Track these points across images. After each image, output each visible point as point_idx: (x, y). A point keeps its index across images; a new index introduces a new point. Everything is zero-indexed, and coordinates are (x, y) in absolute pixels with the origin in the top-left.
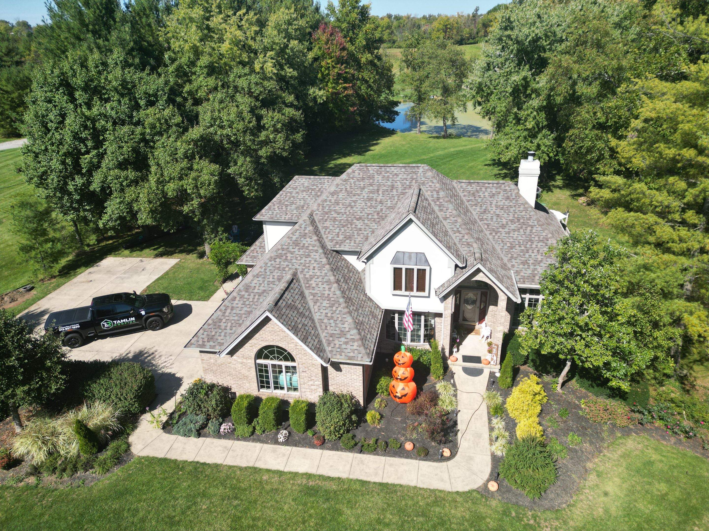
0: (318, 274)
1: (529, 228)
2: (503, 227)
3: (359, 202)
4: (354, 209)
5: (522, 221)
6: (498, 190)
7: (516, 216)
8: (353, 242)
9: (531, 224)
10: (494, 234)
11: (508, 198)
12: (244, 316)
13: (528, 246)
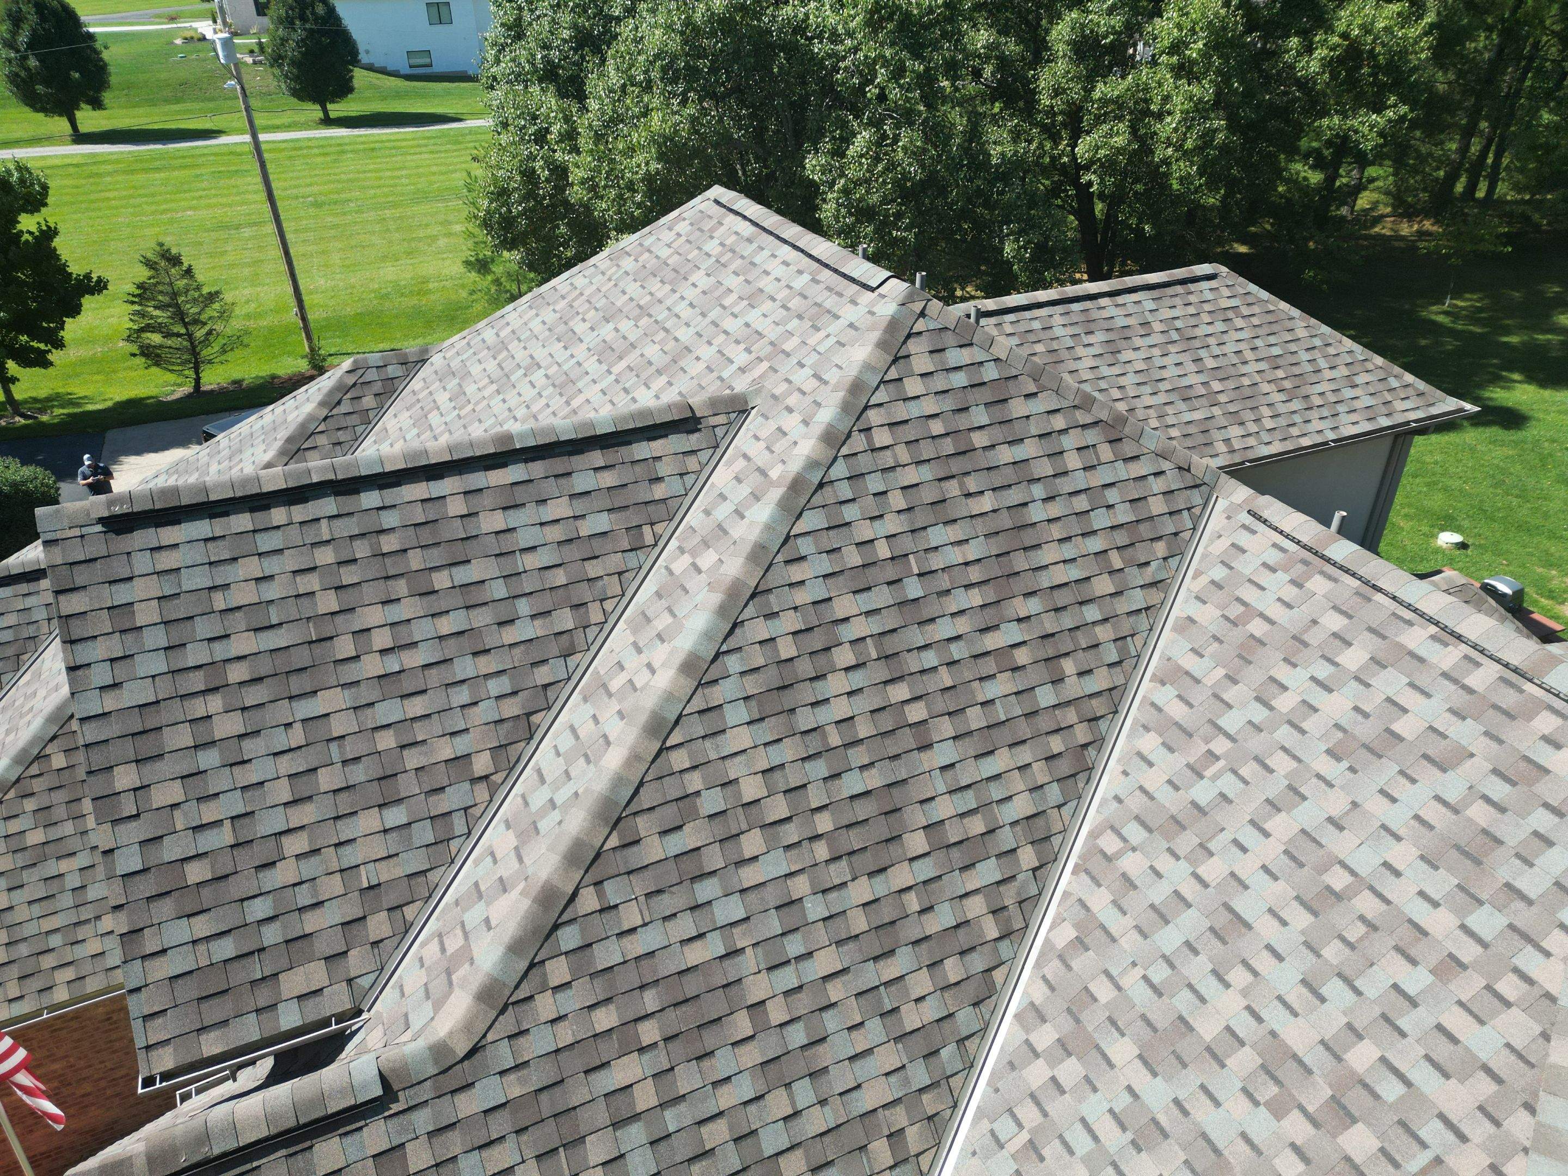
5: (1359, 1141)
6: (1464, 731)
7: (1364, 1056)
11: (1471, 852)
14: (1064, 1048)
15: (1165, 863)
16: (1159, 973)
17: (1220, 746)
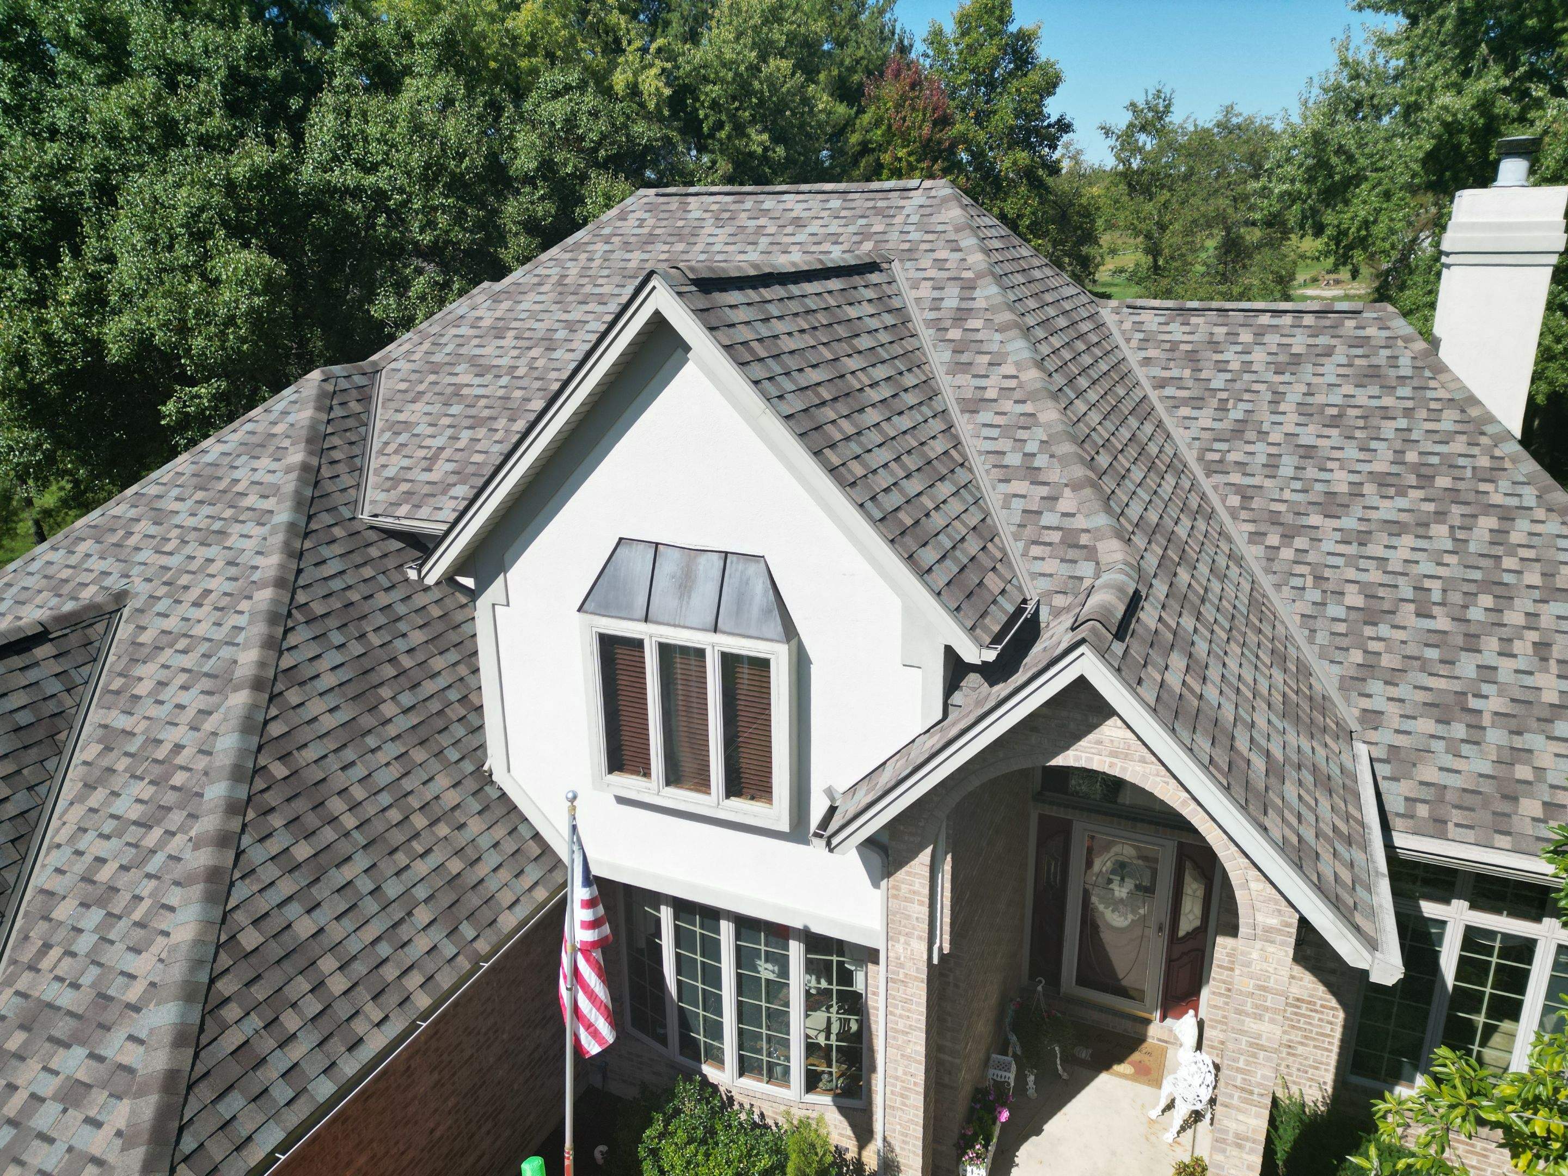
0: (202, 629)
1: (1488, 523)
2: (1332, 506)
5: (1443, 482)
6: (1323, 340)
7: (1412, 457)
9: (1497, 499)
10: (1274, 540)
11: (1372, 375)
13: (1475, 614)
14: (1287, 537)
15: (1250, 448)
17: (1223, 395)
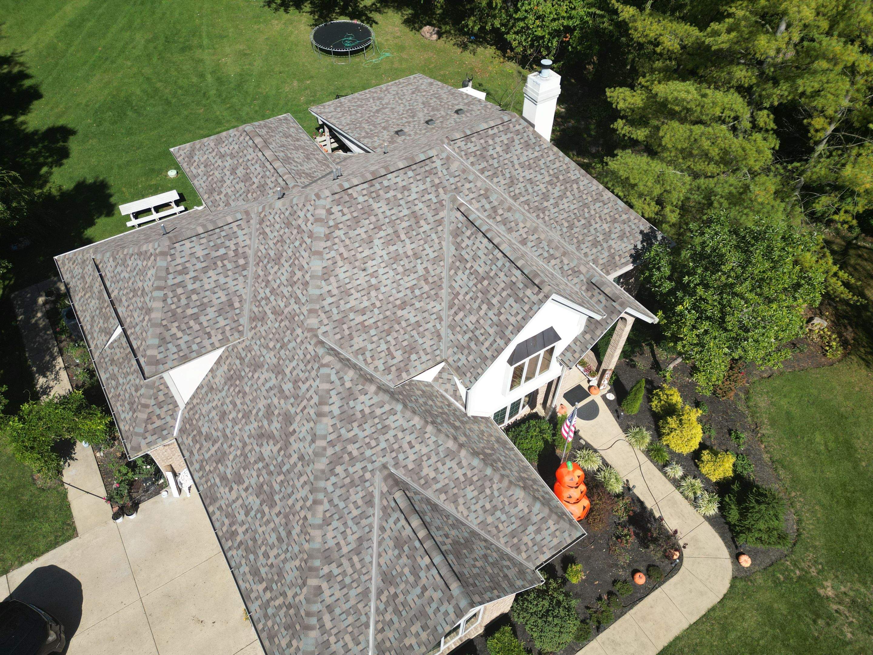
0: (425, 450)
1: (575, 186)
2: (545, 197)
3: (381, 271)
4: (383, 289)
6: (509, 135)
8: (421, 353)
9: (573, 178)
10: (542, 215)
11: (527, 145)
12: (360, 606)
13: (586, 215)
14: (543, 213)
15: (518, 186)
16: (535, 194)
17: (500, 169)
